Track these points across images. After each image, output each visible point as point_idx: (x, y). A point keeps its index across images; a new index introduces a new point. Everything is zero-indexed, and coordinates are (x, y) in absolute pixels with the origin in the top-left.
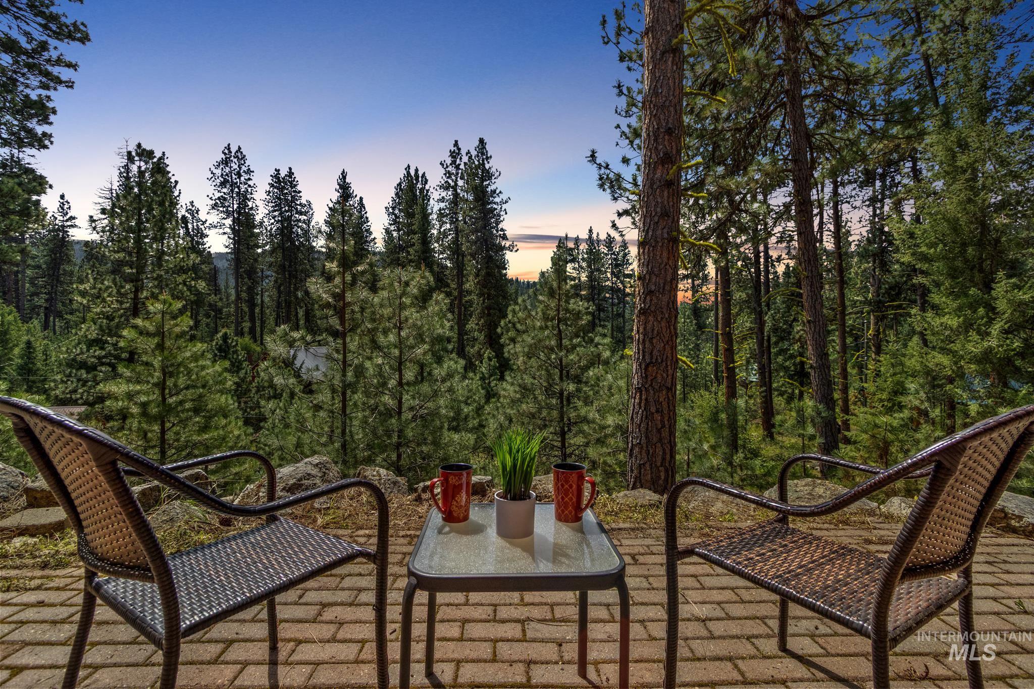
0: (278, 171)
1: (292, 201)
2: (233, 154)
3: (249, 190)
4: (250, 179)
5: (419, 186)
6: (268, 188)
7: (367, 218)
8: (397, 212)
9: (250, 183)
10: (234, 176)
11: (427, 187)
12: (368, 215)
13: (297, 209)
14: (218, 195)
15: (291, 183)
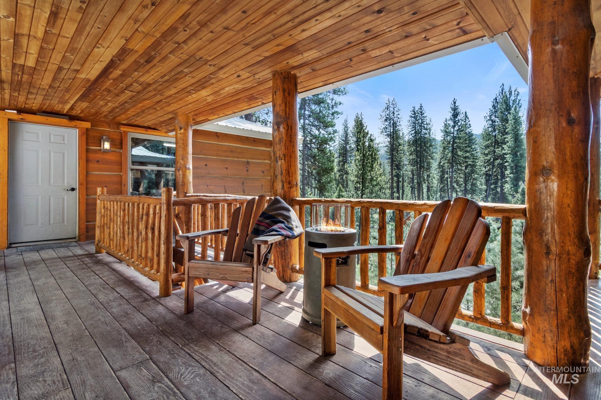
0: (414, 107)
1: (422, 123)
2: (391, 103)
3: (399, 120)
4: (399, 114)
5: (513, 98)
6: (409, 118)
7: (470, 124)
8: (493, 118)
9: (399, 116)
10: (391, 115)
11: (519, 98)
12: (470, 123)
13: (424, 127)
14: (384, 126)
15: (421, 112)
